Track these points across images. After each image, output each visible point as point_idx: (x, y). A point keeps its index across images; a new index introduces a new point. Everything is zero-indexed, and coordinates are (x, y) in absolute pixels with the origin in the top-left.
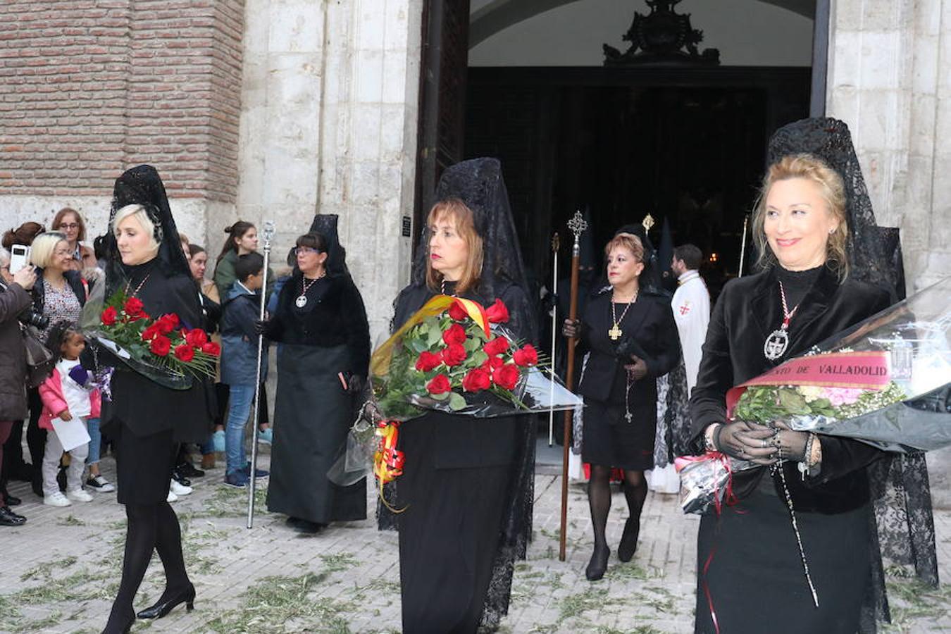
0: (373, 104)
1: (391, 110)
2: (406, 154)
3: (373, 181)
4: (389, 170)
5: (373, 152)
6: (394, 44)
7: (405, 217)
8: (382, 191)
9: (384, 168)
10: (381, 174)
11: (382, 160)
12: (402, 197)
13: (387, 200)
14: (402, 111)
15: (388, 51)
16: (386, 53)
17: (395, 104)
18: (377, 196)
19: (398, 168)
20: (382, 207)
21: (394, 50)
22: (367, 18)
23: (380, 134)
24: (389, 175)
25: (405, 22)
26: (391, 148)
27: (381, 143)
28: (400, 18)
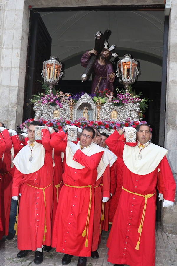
0: (7, 86)
1: (13, 89)
2: (18, 104)
3: (6, 114)
4: (12, 110)
5: (6, 104)
6: (15, 65)
7: (17, 127)
8: (9, 117)
9: (10, 109)
10: (9, 111)
11: (10, 106)
12: (16, 120)
13: (11, 120)
14: (17, 89)
15: (13, 68)
16: (12, 68)
17: (14, 86)
18: (7, 119)
19: (15, 109)
20: (9, 123)
21: (15, 67)
22: (6, 56)
23: (9, 97)
24: (12, 111)
25: (19, 58)
26: (13, 102)
27: (9, 100)
28: (17, 56)
